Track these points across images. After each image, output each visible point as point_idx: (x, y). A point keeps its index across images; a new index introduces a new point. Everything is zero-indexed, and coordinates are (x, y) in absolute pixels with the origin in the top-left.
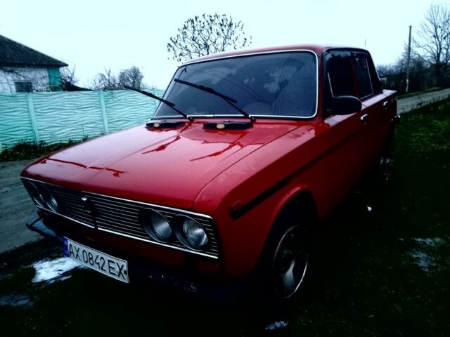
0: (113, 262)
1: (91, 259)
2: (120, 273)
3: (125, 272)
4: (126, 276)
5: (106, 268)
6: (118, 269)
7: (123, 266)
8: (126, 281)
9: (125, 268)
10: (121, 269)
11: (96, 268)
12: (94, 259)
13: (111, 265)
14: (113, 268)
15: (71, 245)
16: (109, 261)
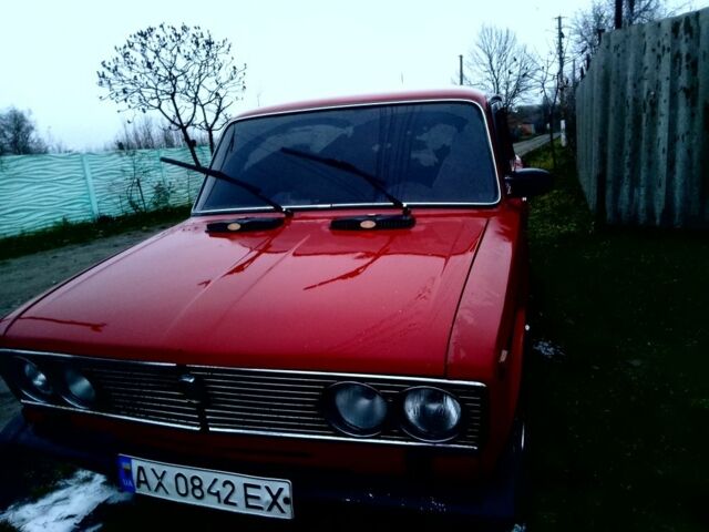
0: (258, 487)
1: (200, 487)
2: (275, 502)
3: (286, 501)
4: (287, 509)
5: (238, 497)
6: (268, 498)
7: (281, 490)
8: (288, 516)
9: (287, 493)
10: (275, 498)
11: (210, 502)
12: (206, 487)
13: (251, 492)
14: (258, 498)
15: (140, 469)
16: (246, 486)
